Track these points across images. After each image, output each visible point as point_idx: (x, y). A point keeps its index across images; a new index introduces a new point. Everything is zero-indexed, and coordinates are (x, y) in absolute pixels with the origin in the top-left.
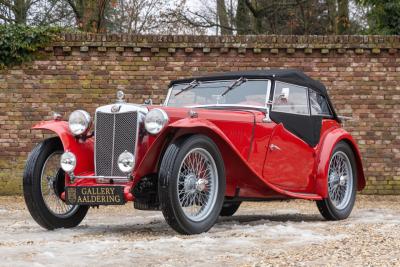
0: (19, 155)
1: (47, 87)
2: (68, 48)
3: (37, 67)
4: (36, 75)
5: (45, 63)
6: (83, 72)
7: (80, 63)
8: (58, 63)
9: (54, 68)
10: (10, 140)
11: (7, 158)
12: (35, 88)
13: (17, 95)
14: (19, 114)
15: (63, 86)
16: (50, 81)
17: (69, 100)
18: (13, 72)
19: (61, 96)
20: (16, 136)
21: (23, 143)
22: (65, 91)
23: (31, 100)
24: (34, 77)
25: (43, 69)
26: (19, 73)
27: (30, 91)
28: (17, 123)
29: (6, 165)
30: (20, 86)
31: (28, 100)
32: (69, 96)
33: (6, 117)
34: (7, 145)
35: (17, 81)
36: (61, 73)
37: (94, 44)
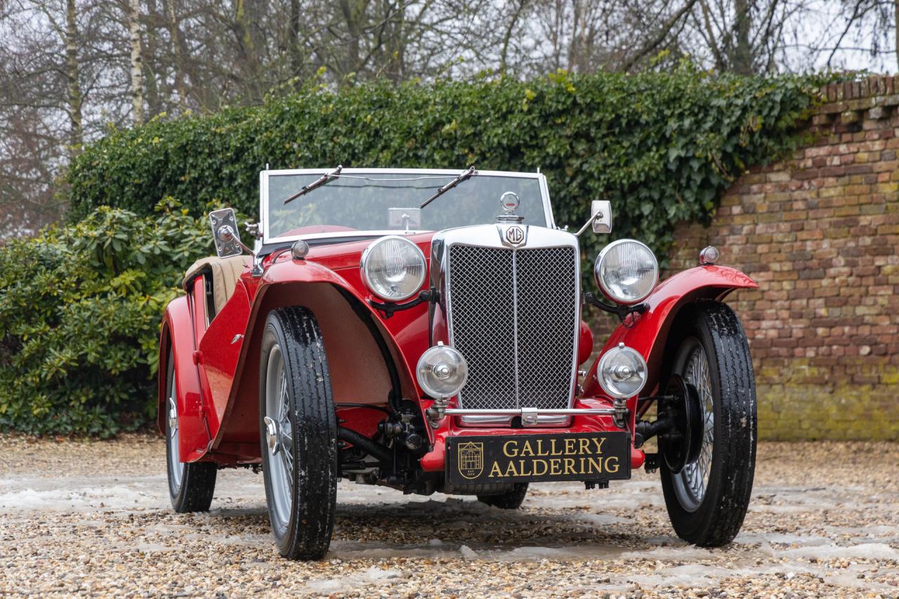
0: (792, 356)
1: (828, 204)
2: (848, 116)
3: (809, 163)
4: (809, 180)
5: (823, 151)
6: (883, 165)
7: (877, 146)
8: (843, 148)
9: (836, 161)
10: (778, 324)
11: (775, 364)
12: (810, 207)
13: (783, 226)
14: (787, 266)
15: (854, 199)
16: (832, 190)
17: (864, 231)
18: (774, 177)
19: (849, 222)
20: (785, 314)
21: (797, 328)
22: (856, 211)
23: (803, 235)
24: (806, 185)
25: (820, 163)
26: (784, 177)
27: (803, 216)
28: (787, 285)
29: (776, 377)
30: (787, 206)
31: (799, 234)
32: (864, 221)
33: (769, 275)
34: (773, 333)
35: (782, 196)
36: (847, 171)
37: (890, 101)
